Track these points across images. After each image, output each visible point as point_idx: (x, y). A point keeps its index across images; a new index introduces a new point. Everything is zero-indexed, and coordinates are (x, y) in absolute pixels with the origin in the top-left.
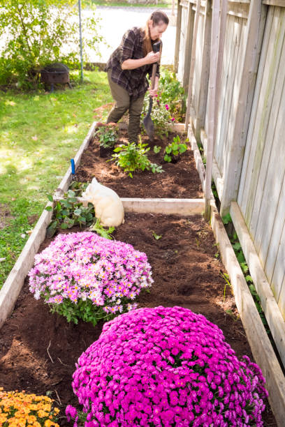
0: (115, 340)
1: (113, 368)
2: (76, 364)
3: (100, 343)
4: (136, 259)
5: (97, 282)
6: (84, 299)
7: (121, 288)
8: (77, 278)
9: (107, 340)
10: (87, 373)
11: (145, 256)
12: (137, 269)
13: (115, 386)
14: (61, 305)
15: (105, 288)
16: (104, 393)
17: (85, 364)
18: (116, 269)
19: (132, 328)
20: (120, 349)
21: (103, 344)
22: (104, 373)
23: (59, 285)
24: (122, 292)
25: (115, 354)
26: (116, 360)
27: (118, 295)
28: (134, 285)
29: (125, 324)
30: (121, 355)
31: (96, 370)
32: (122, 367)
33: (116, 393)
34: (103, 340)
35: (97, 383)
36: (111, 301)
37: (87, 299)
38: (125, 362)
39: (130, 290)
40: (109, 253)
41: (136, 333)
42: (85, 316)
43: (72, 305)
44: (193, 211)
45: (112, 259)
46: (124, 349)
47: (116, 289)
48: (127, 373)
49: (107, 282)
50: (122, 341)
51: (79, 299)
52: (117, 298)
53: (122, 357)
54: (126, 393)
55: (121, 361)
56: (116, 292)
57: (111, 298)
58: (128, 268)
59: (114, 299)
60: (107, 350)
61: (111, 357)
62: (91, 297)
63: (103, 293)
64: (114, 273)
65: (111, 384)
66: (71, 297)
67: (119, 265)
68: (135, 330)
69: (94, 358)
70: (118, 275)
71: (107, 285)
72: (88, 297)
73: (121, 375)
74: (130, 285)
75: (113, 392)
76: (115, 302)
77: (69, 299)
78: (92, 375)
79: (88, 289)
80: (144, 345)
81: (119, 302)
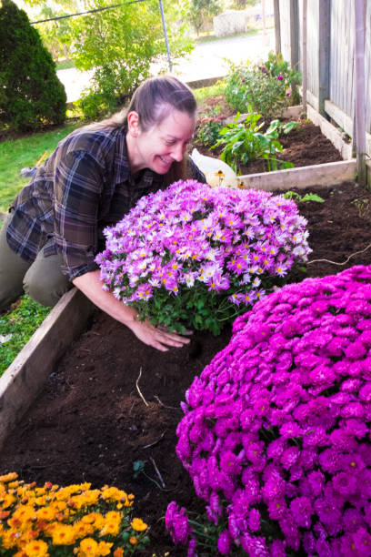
0: (266, 339)
1: (273, 405)
2: (182, 403)
3: (232, 353)
4: (279, 207)
5: (212, 250)
6: (190, 284)
7: (257, 258)
8: (173, 247)
9: (247, 343)
10: (208, 424)
11: (294, 205)
12: (284, 224)
13: (292, 458)
14: (151, 301)
15: (227, 260)
16: (261, 479)
17: (200, 403)
18: (246, 222)
19: (304, 306)
20: (285, 356)
21: (239, 352)
22: (252, 423)
23: (142, 265)
24: (261, 264)
25: (274, 370)
26: (281, 386)
27: (254, 269)
28: (281, 250)
29: (286, 302)
30: (290, 370)
31: (229, 415)
32: (302, 402)
33: (295, 477)
34: (237, 347)
35: (237, 450)
36: (241, 283)
37: (196, 281)
38: (306, 387)
39: (275, 259)
40: (229, 200)
41: (318, 315)
42: (198, 319)
43: (171, 299)
44: (339, 178)
45: (234, 208)
46: (294, 356)
47: (248, 260)
48: (317, 417)
49: (230, 250)
50: (288, 338)
51: (182, 286)
52: (253, 276)
53: (296, 375)
54: (328, 477)
55: (295, 386)
56: (251, 265)
57: (241, 277)
58: (266, 221)
59: (247, 278)
60: (251, 363)
61: (266, 377)
62: (204, 279)
63: (225, 270)
64: (241, 231)
65: (276, 449)
66: (166, 282)
67: (249, 216)
68: (315, 312)
69: (222, 387)
70: (250, 233)
71: (232, 255)
72: (199, 278)
73: (300, 423)
74: (274, 251)
75: (286, 474)
76: (250, 284)
77: (163, 287)
78: (220, 429)
79: (196, 264)
80: (351, 338)
81: (257, 283)
